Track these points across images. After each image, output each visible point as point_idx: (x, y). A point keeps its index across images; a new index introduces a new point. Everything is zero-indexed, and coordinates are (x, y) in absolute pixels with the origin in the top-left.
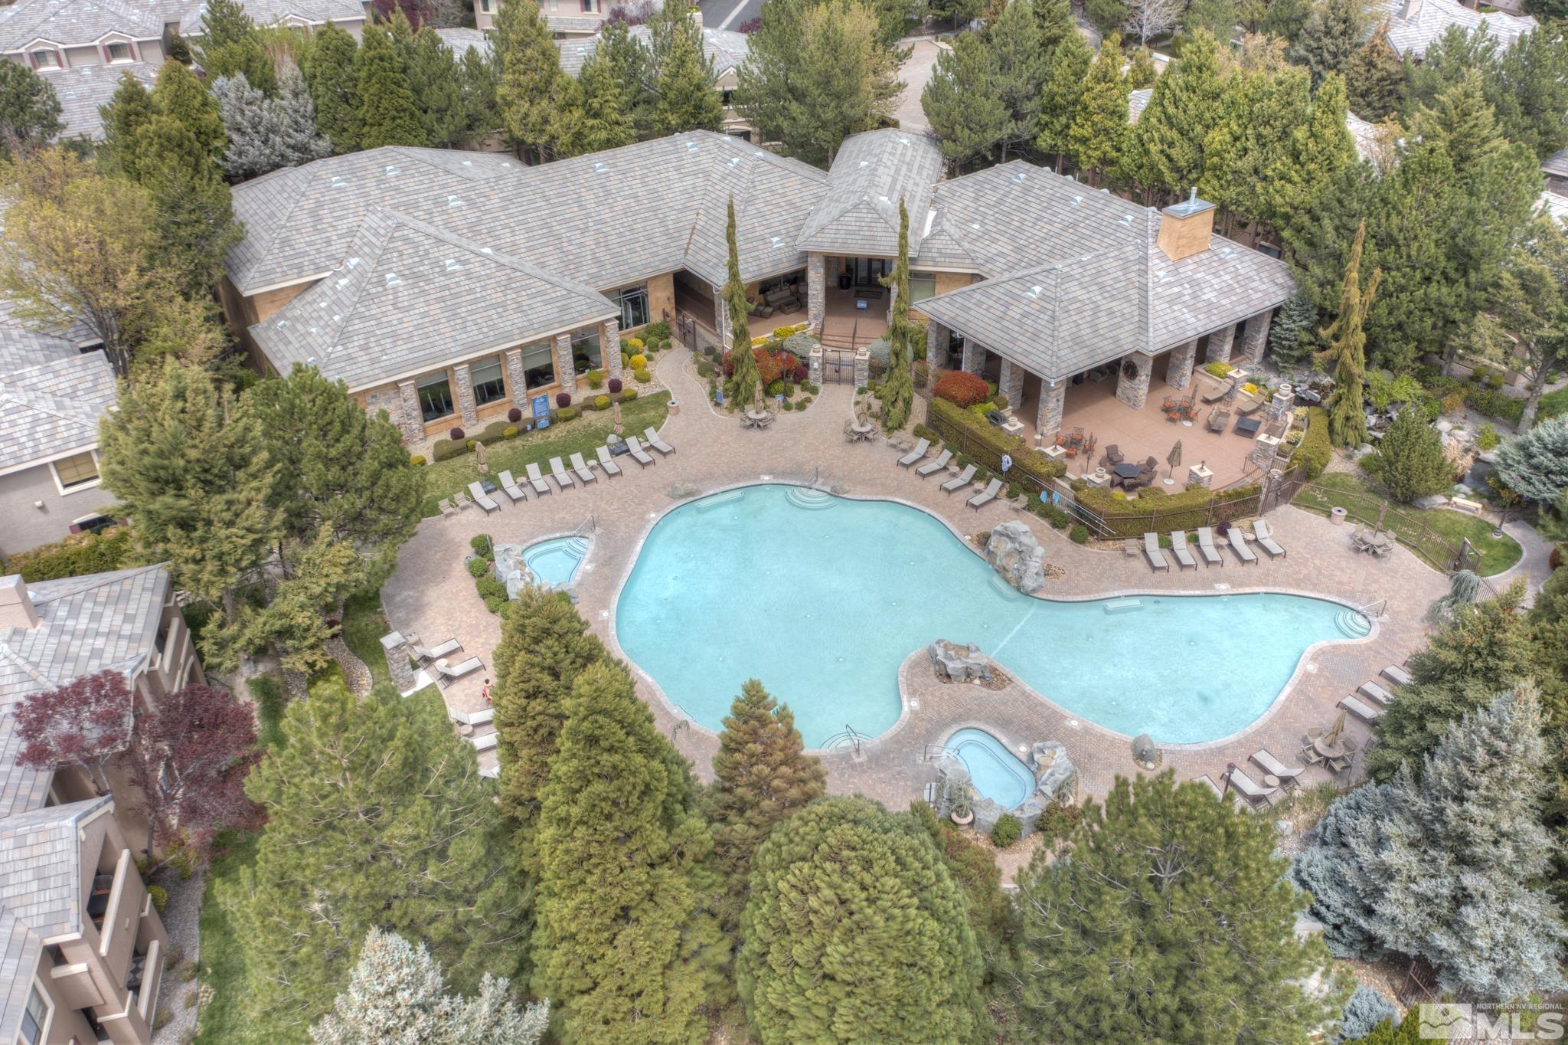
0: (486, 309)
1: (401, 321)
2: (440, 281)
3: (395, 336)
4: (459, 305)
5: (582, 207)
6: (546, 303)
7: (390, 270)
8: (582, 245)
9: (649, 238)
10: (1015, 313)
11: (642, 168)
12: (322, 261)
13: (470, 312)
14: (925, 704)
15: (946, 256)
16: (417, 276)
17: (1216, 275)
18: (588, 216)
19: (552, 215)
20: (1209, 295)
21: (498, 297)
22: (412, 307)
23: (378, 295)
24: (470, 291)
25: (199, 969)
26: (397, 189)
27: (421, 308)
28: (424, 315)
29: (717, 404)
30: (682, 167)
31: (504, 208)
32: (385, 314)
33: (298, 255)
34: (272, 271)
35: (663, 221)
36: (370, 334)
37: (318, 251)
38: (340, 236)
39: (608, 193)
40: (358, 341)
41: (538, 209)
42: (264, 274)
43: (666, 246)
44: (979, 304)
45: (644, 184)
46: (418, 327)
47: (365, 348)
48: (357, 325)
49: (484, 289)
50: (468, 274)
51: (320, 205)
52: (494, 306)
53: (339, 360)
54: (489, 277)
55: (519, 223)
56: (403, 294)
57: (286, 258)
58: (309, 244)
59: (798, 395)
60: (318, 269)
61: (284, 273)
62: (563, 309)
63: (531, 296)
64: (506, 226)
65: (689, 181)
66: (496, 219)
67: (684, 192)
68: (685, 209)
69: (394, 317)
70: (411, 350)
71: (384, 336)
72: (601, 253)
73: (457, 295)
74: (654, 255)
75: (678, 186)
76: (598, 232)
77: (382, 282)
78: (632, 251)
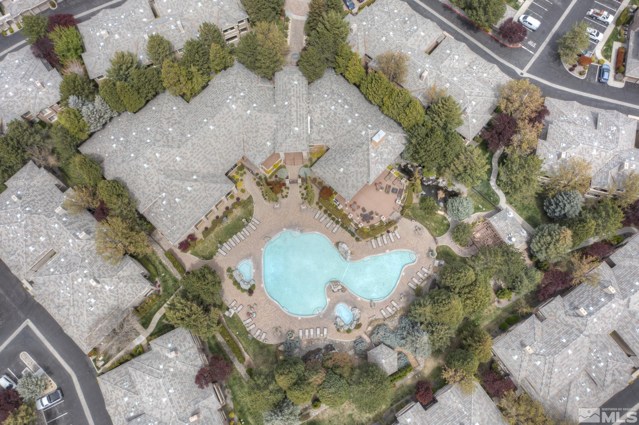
0: (203, 199)
1: (185, 212)
2: (189, 195)
3: (185, 217)
4: (196, 201)
5: (212, 146)
6: (217, 191)
7: (176, 198)
8: (216, 160)
9: (233, 149)
10: (337, 177)
11: (223, 122)
12: (155, 195)
13: (200, 202)
14: (331, 299)
15: (316, 140)
16: (183, 196)
17: (387, 148)
18: (214, 148)
19: (205, 152)
20: (385, 156)
21: (204, 194)
22: (186, 207)
23: (176, 206)
24: (197, 195)
25: (226, 387)
26: (162, 161)
27: (188, 206)
28: (189, 208)
29: (265, 199)
30: (234, 117)
31: (192, 155)
32: (180, 212)
33: (148, 196)
34: (145, 204)
35: (235, 141)
36: (180, 219)
37: (152, 192)
38: (156, 185)
39: (217, 137)
40: (178, 223)
41: (201, 152)
42: (143, 206)
43: (238, 150)
44: (328, 172)
45: (226, 128)
46: (190, 212)
47: (180, 224)
48: (176, 218)
49: (200, 193)
50: (195, 190)
51: (145, 176)
52: (204, 198)
53: (176, 230)
54: (200, 189)
55: (198, 159)
56: (182, 203)
57: (146, 198)
58: (149, 191)
59: (285, 191)
60: (155, 198)
61: (148, 203)
62: (221, 191)
63: (212, 190)
64: (195, 162)
65: (237, 121)
66: (191, 161)
67: (237, 127)
68: (239, 133)
69: (183, 212)
70: (191, 220)
71: (183, 218)
72: (222, 161)
73: (194, 198)
74: (236, 155)
75: (235, 125)
76: (219, 153)
77: (175, 202)
78: (230, 156)
